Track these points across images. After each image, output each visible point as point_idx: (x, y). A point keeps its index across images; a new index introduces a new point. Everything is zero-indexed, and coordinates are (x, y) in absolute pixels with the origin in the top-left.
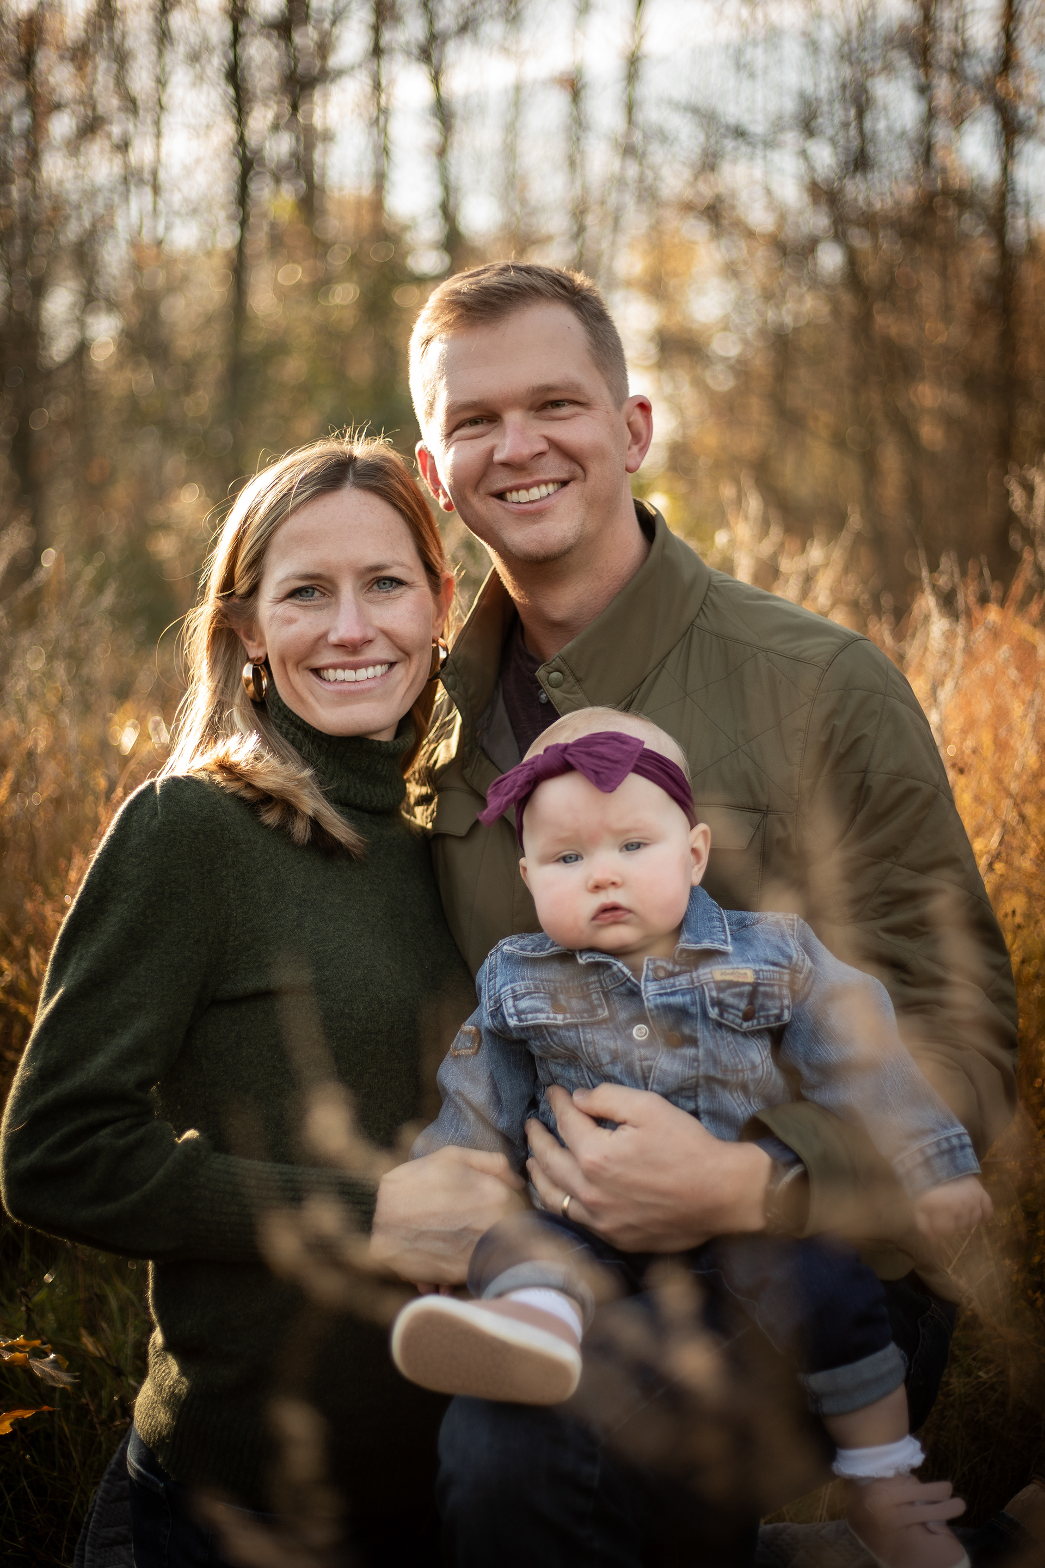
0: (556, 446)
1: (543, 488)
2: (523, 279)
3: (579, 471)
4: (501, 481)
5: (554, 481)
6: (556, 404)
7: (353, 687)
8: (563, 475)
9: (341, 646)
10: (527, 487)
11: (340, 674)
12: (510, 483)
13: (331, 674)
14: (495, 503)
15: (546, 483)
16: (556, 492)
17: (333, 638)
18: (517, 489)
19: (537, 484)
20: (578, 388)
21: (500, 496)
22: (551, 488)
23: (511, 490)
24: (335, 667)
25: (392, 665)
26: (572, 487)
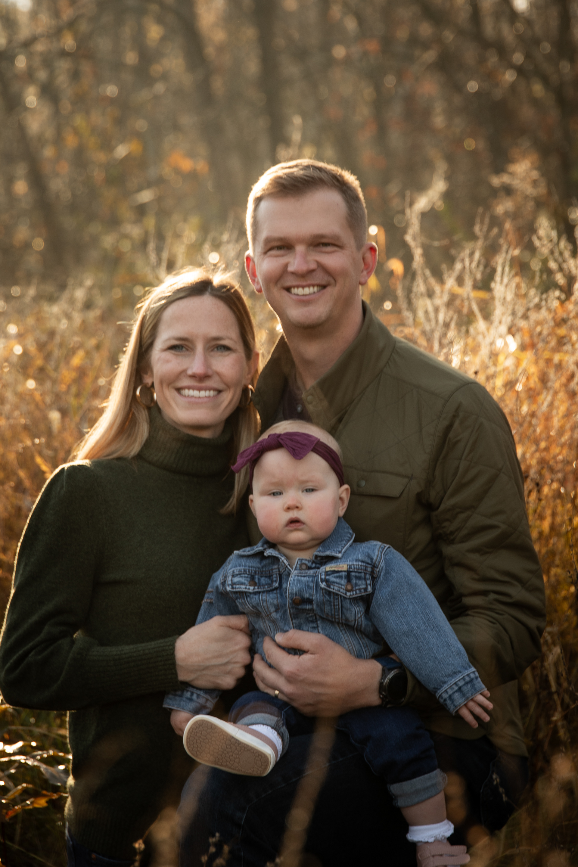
0: (321, 266)
1: (311, 289)
2: (317, 174)
3: (332, 281)
4: (289, 281)
5: (318, 285)
6: (326, 245)
7: (197, 400)
8: (324, 283)
9: (193, 377)
10: (303, 287)
11: (192, 393)
12: (295, 283)
13: (186, 392)
14: (285, 293)
15: (313, 286)
16: (319, 291)
17: (190, 372)
18: (298, 287)
19: (309, 286)
20: (337, 238)
21: (288, 289)
22: (316, 289)
23: (294, 287)
24: (189, 388)
25: (219, 391)
26: (329, 290)
